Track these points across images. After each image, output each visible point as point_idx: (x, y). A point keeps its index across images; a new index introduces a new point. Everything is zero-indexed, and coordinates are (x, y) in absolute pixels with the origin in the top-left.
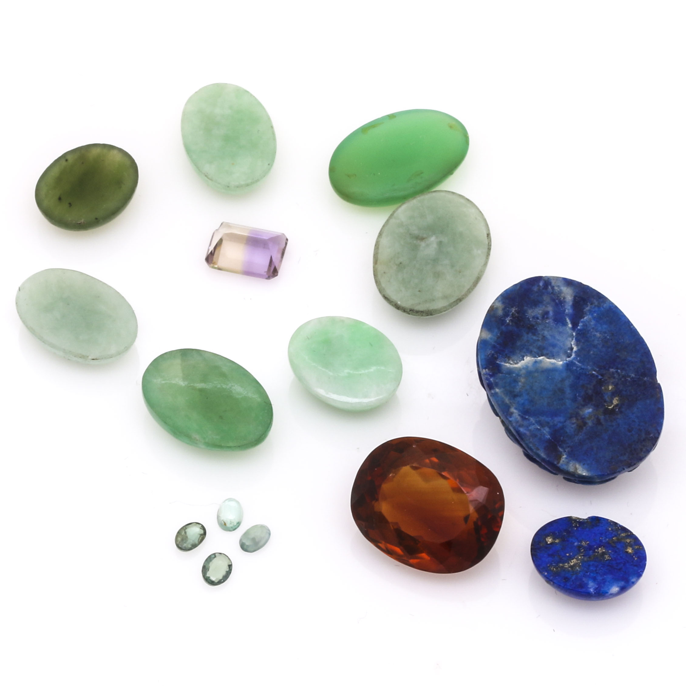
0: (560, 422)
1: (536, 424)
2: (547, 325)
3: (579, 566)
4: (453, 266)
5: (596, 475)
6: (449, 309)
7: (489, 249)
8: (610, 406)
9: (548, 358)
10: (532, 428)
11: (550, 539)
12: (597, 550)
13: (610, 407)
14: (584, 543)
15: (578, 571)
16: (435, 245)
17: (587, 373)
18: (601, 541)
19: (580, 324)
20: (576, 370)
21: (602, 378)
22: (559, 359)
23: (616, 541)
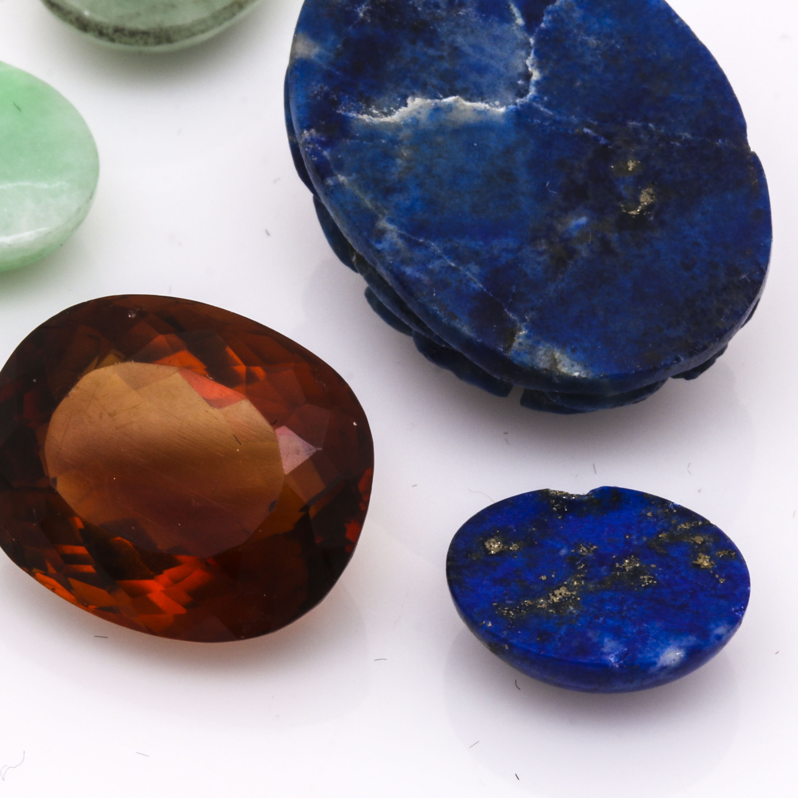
0: (506, 250)
1: (445, 257)
2: (463, 20)
3: (576, 604)
5: (606, 377)
6: (212, 27)
8: (635, 209)
9: (470, 100)
10: (435, 265)
11: (494, 544)
12: (620, 565)
13: (633, 213)
14: (585, 549)
15: (575, 616)
17: (570, 131)
18: (628, 543)
19: (545, 18)
20: (541, 125)
21: (610, 144)
22: (495, 100)
23: (667, 541)
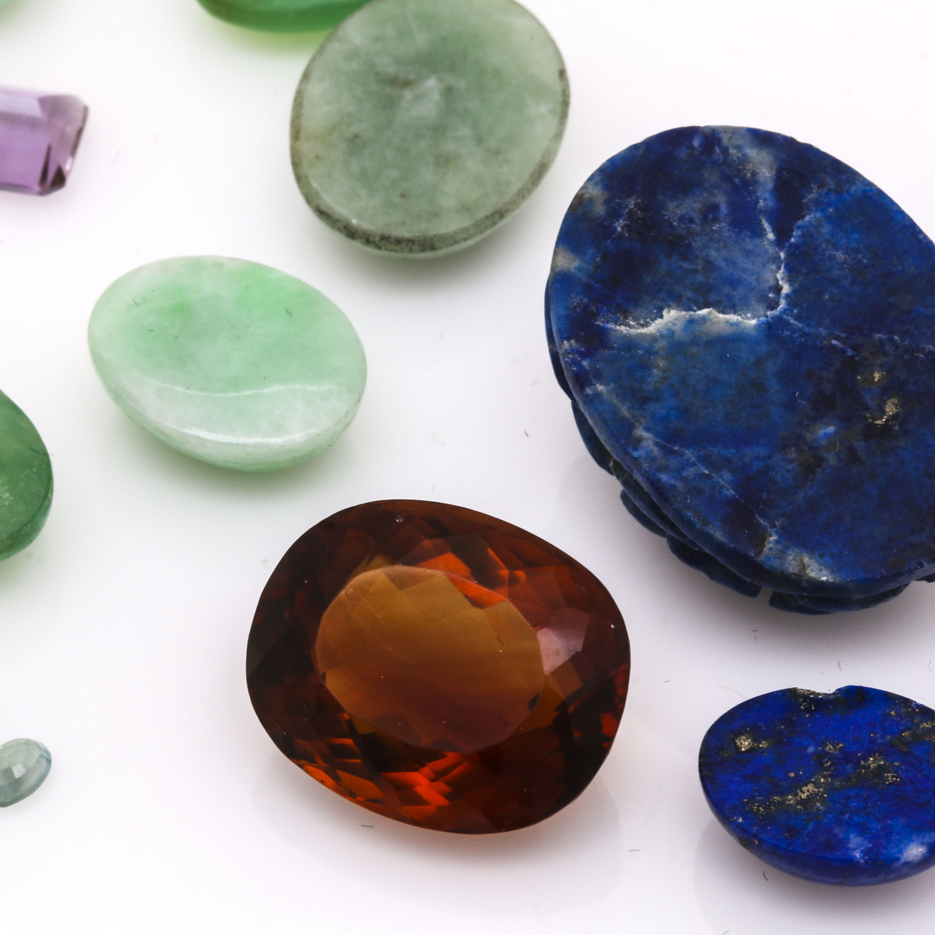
0: (756, 458)
1: (699, 465)
2: (716, 235)
3: (823, 801)
4: (479, 140)
5: (852, 581)
6: (474, 235)
7: (565, 103)
8: (881, 419)
9: (723, 312)
10: (690, 472)
11: (745, 741)
12: (865, 763)
13: (879, 422)
14: (831, 747)
15: (821, 812)
16: (436, 97)
17: (818, 343)
18: (873, 741)
19: (795, 233)
20: (791, 337)
21: (857, 356)
22: (747, 313)
23: (910, 739)
